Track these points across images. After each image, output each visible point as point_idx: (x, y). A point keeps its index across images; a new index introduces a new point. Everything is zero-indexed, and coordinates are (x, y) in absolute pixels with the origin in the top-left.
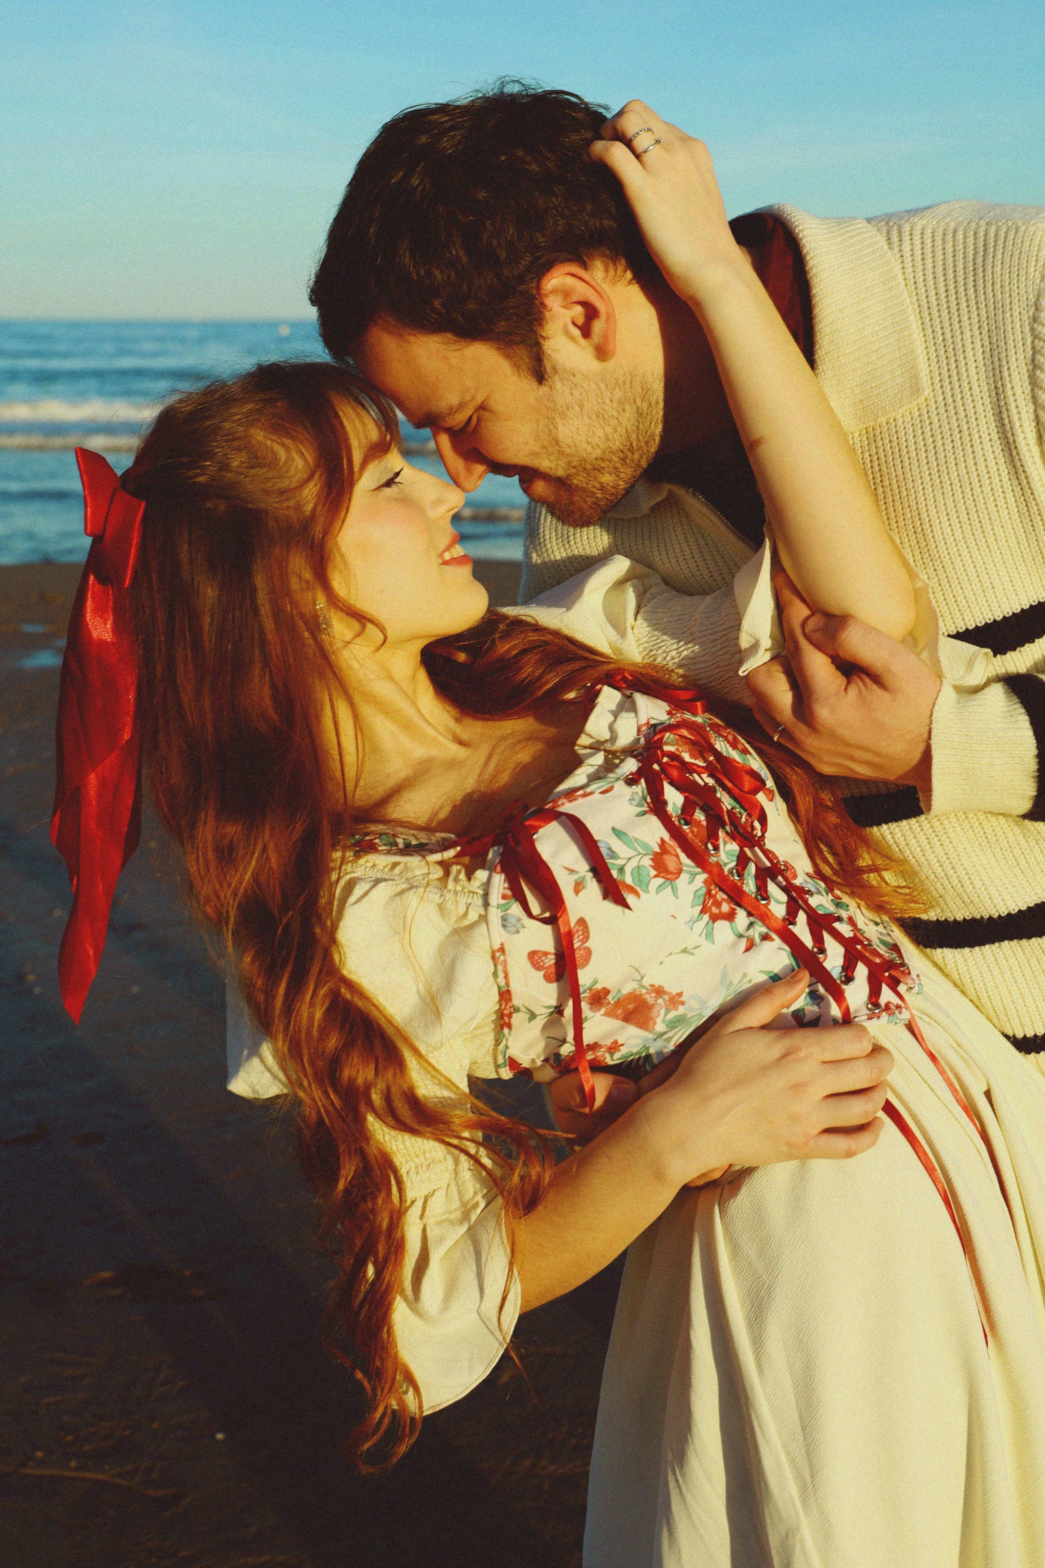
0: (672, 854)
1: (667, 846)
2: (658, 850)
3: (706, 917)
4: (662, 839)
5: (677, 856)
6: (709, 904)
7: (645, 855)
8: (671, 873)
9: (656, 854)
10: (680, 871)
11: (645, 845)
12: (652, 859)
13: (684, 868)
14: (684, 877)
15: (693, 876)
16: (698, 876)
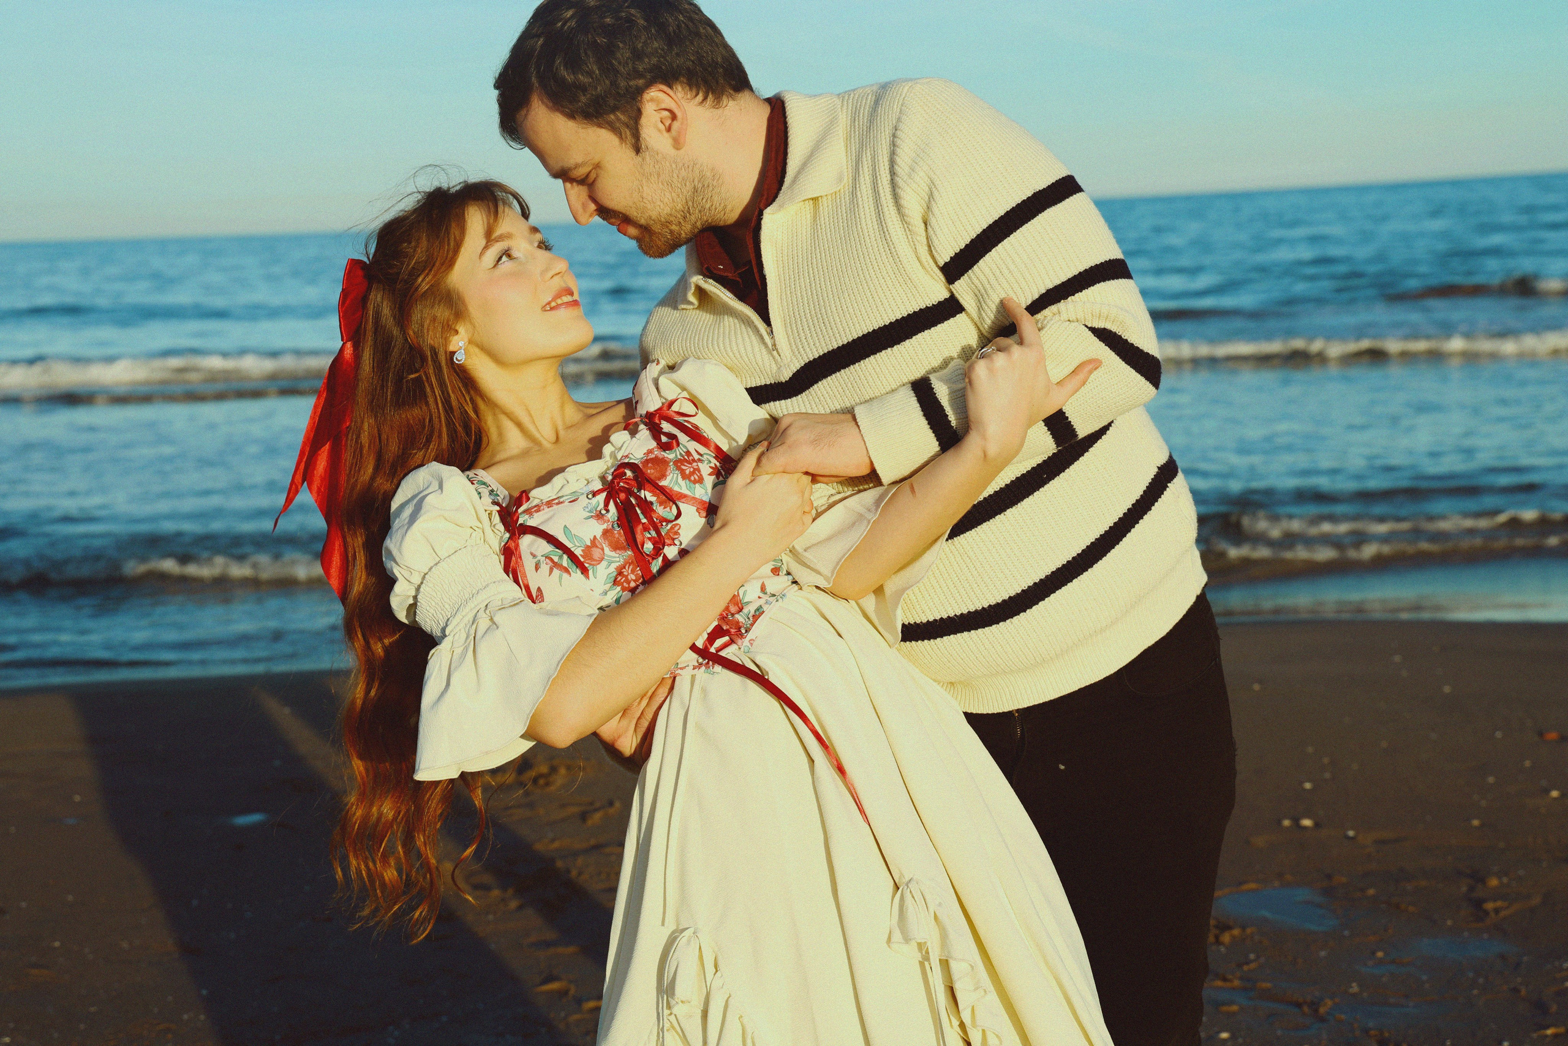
0: (598, 547)
1: (597, 541)
2: (589, 544)
3: (619, 588)
4: (595, 536)
5: (603, 549)
6: (622, 581)
7: (579, 547)
8: (596, 561)
9: (588, 546)
10: (602, 559)
11: (581, 540)
12: (583, 550)
13: (605, 557)
14: (604, 563)
15: (610, 563)
16: (613, 564)
